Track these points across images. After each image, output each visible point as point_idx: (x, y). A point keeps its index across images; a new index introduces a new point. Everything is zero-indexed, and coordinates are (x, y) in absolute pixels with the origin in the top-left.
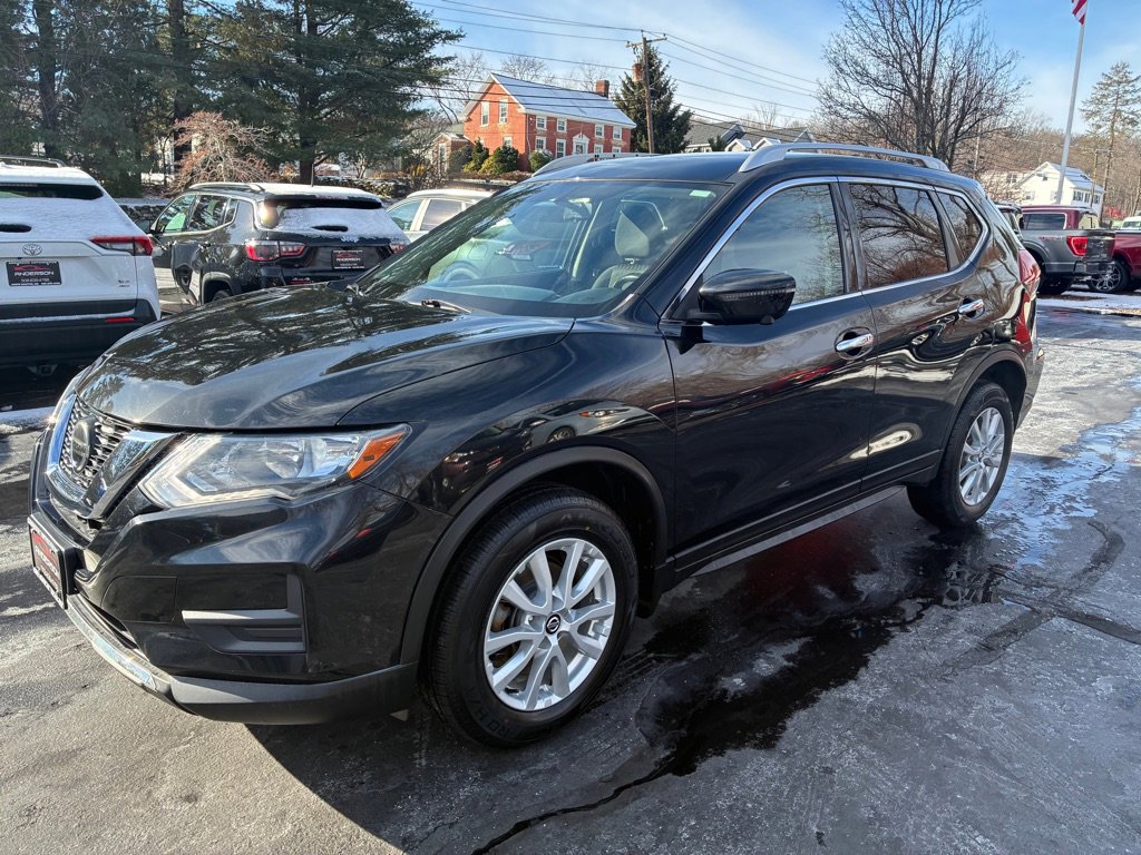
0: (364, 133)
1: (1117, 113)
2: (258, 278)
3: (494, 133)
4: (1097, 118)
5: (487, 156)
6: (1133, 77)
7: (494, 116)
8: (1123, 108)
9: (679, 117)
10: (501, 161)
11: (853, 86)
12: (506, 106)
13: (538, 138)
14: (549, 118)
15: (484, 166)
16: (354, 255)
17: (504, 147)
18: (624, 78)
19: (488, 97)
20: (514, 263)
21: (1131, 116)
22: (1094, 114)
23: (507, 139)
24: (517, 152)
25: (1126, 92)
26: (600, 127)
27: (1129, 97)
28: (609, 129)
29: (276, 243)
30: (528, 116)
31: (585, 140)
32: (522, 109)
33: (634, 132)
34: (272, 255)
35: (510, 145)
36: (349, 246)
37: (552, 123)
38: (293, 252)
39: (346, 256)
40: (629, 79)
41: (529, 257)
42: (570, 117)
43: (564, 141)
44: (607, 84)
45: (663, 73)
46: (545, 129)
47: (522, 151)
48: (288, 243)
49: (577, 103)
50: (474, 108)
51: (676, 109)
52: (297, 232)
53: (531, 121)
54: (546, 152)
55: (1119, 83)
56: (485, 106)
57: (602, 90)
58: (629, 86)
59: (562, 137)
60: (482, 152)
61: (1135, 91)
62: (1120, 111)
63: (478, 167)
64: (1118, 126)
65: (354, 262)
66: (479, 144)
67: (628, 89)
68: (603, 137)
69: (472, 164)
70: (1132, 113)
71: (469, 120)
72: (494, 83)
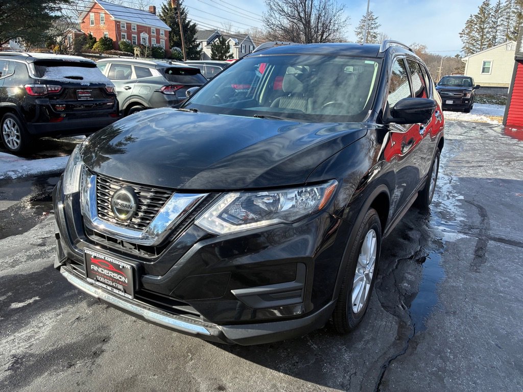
0: (30, 27)
1: (369, 33)
2: (35, 105)
3: (98, 29)
4: (361, 35)
5: (95, 42)
6: (374, 17)
7: (98, 20)
8: (371, 31)
9: (191, 26)
10: (104, 44)
11: (277, 16)
12: (104, 15)
13: (122, 33)
14: (127, 23)
15: (94, 47)
16: (88, 93)
17: (105, 37)
18: (162, 6)
19: (93, 10)
20: (165, 96)
21: (374, 34)
22: (360, 33)
23: (105, 33)
24: (112, 40)
25: (372, 24)
26: (153, 29)
27: (373, 26)
28: (158, 31)
29: (45, 86)
30: (116, 22)
31: (147, 36)
32: (113, 18)
33: (170, 32)
34: (43, 92)
35: (108, 36)
36: (85, 87)
37: (129, 26)
38: (55, 90)
39: (83, 93)
40: (165, 6)
41: (173, 93)
42: (138, 24)
43: (136, 36)
44: (154, 8)
45: (181, 4)
46: (125, 29)
47: (114, 39)
48: (51, 86)
49: (140, 16)
50: (86, 16)
51: (189, 22)
52: (56, 80)
53: (118, 24)
54: (128, 40)
55: (369, 20)
56: (92, 14)
57: (152, 10)
58: (165, 9)
59: (134, 33)
60: (92, 40)
61: (375, 24)
62: (370, 32)
63: (91, 47)
64: (369, 38)
65: (88, 96)
66: (91, 35)
67: (165, 11)
68: (155, 34)
69: (88, 46)
70: (375, 33)
71: (83, 22)
72: (96, 3)
